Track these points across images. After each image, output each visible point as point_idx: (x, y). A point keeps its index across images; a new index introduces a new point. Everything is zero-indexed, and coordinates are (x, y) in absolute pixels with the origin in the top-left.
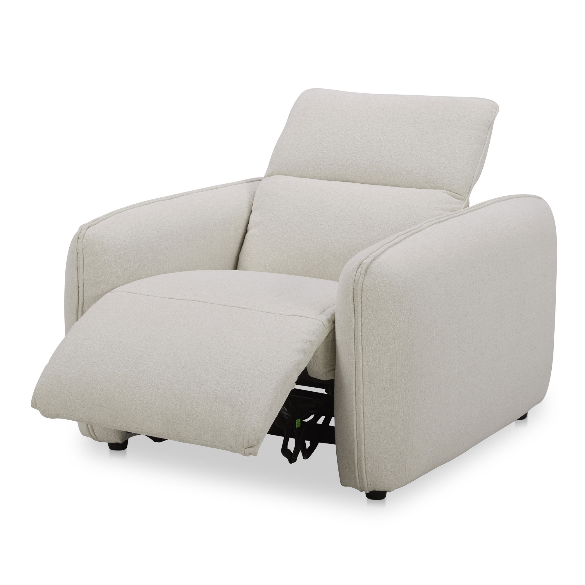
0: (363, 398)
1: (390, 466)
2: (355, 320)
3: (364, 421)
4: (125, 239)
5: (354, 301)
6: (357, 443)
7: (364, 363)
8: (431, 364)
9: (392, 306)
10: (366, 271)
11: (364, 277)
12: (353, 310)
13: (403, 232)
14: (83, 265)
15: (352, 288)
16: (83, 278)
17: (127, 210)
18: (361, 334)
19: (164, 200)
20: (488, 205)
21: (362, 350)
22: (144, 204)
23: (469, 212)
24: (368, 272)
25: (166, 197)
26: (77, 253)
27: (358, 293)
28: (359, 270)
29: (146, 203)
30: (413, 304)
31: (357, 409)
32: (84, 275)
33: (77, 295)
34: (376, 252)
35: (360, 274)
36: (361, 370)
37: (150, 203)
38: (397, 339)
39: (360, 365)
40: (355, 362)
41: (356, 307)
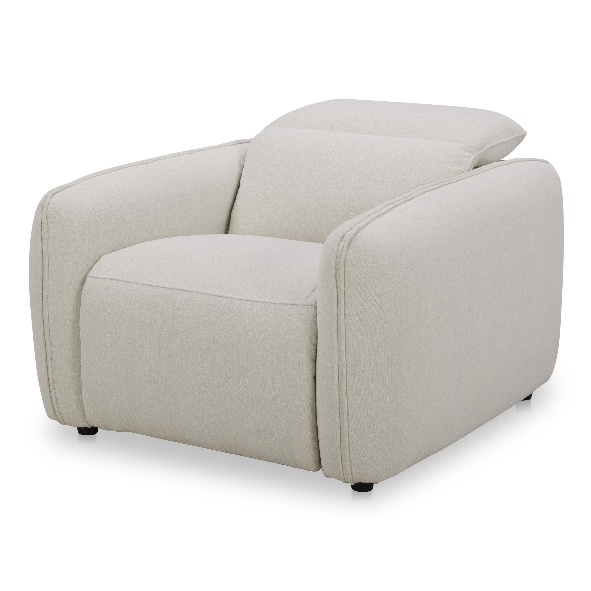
0: (346, 383)
1: (377, 456)
2: (337, 297)
3: (348, 407)
4: (93, 207)
5: (336, 277)
6: (341, 431)
7: (347, 344)
8: (421, 345)
9: (378, 283)
10: (349, 244)
11: (347, 250)
12: (336, 287)
13: (392, 201)
14: (48, 236)
15: (334, 262)
16: (48, 250)
17: (97, 176)
18: (344, 312)
19: (138, 165)
20: (487, 171)
21: (345, 331)
22: (116, 169)
23: (466, 178)
24: (351, 245)
25: (140, 161)
26: (41, 222)
27: (341, 268)
28: (342, 243)
29: (118, 168)
30: (401, 280)
31: (340, 394)
32: (49, 247)
33: (41, 268)
34: (361, 223)
35: (342, 248)
36: (345, 352)
37: (123, 168)
38: (384, 318)
39: (343, 347)
40: (338, 343)
41: (338, 283)
